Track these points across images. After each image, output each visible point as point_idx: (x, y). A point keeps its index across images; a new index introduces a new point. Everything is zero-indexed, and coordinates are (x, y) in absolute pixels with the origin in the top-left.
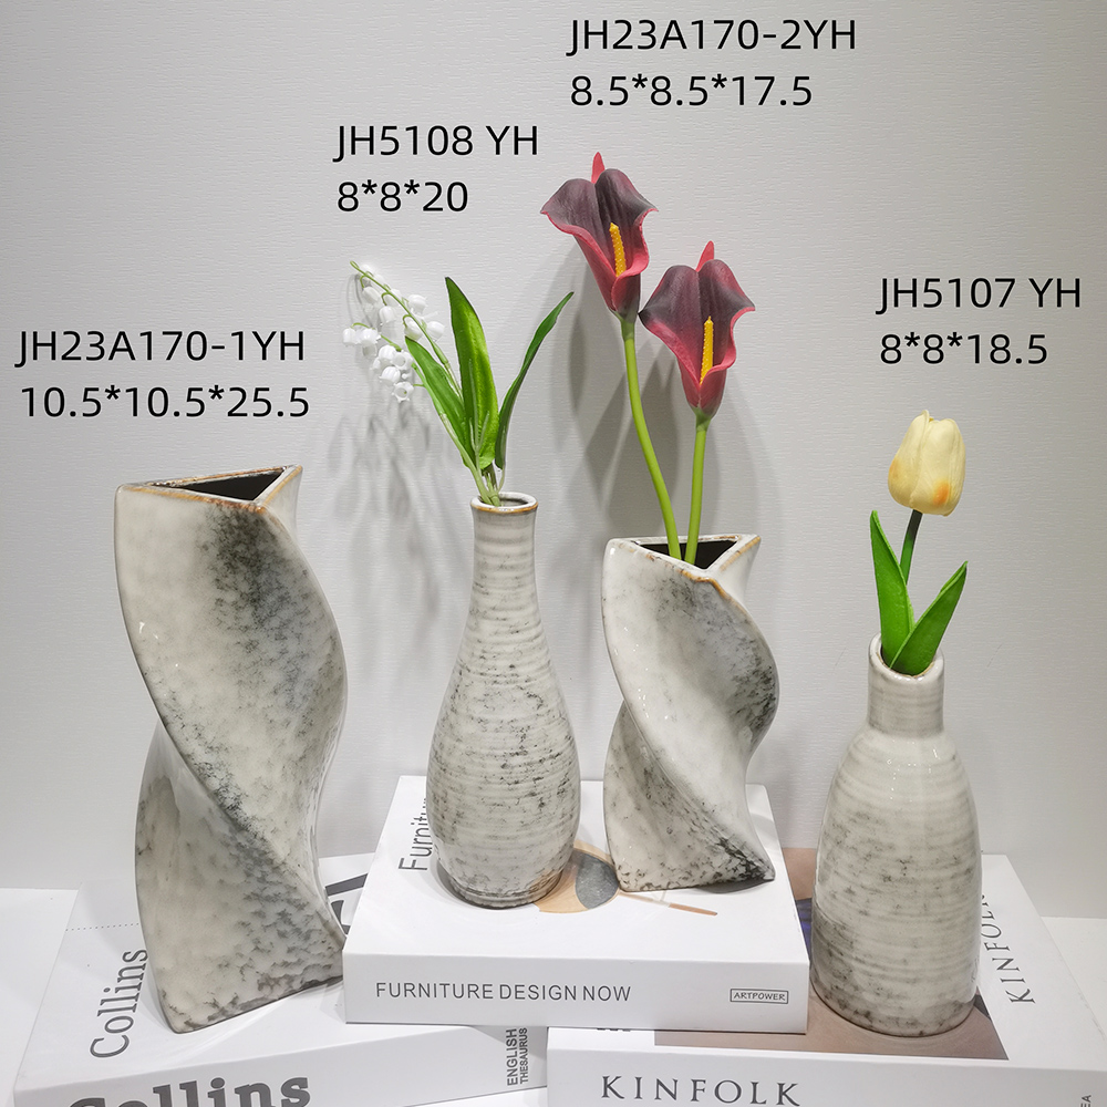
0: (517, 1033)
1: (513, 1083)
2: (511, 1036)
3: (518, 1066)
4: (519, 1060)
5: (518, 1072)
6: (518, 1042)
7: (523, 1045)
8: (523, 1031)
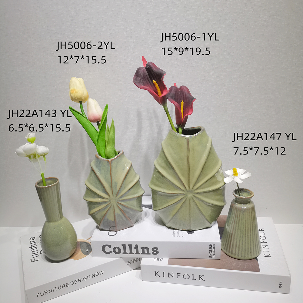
0: (212, 245)
1: (211, 257)
2: (211, 245)
3: (212, 253)
4: (213, 252)
5: (212, 255)
6: (213, 247)
7: (214, 248)
8: (214, 245)
